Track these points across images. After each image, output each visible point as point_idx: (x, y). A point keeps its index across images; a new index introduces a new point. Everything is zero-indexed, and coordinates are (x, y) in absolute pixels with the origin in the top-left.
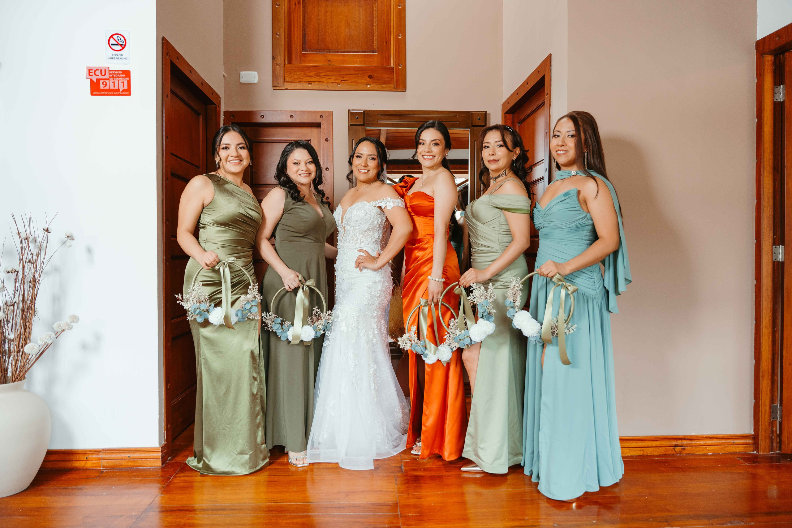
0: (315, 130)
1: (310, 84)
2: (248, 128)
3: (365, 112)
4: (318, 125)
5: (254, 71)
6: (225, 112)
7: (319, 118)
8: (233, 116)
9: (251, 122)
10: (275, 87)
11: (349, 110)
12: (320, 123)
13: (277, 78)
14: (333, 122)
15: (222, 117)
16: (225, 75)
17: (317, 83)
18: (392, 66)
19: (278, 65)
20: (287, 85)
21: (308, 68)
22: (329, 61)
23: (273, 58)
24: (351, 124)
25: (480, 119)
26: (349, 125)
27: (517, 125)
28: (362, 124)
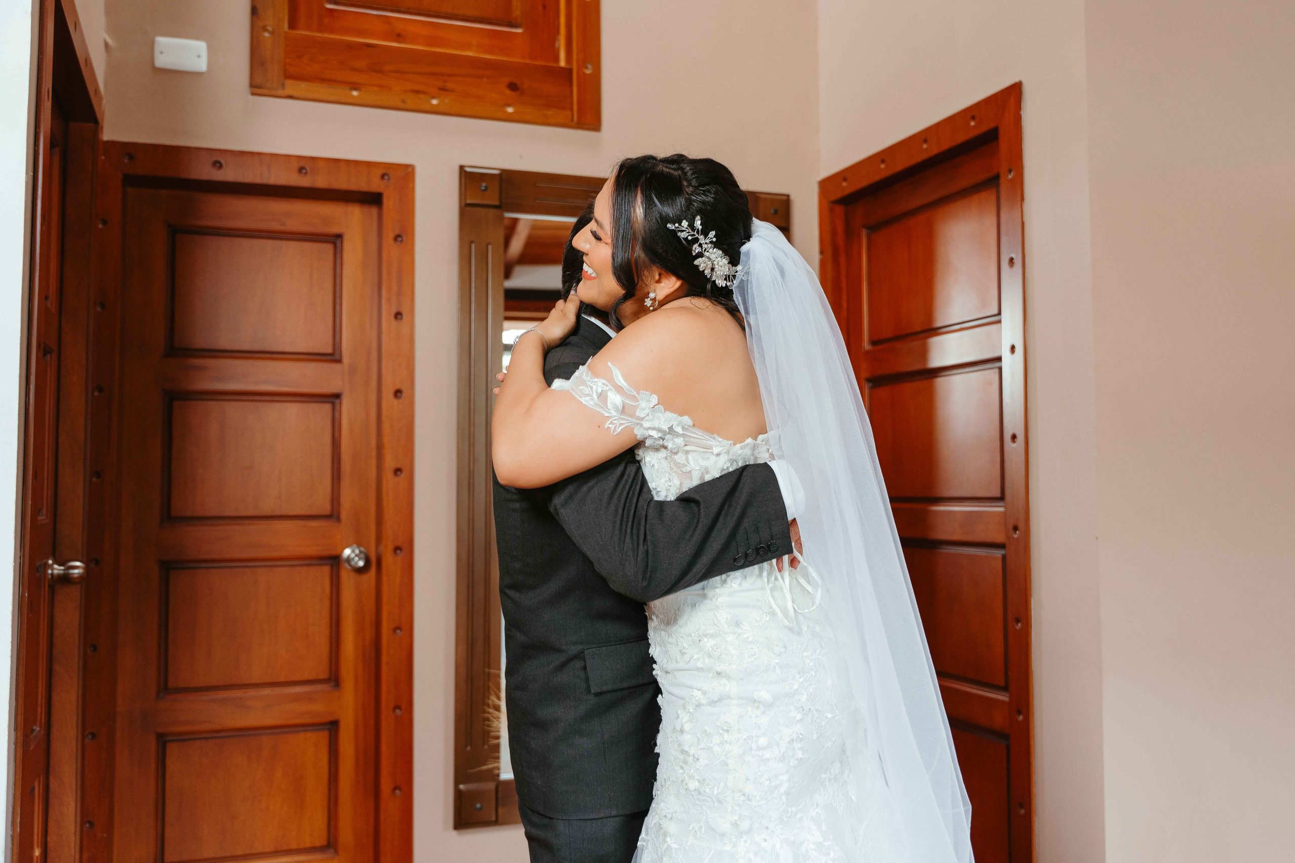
0: (356, 211)
1: (355, 89)
3: (504, 176)
4: (373, 199)
5: (197, 38)
6: (106, 145)
7: (376, 181)
8: (131, 157)
9: (183, 176)
10: (257, 87)
11: (462, 168)
12: (381, 195)
13: (263, 64)
14: (414, 192)
16: (110, 41)
17: (376, 89)
18: (562, 63)
19: (267, 31)
20: (292, 86)
21: (351, 46)
22: (399, 35)
23: (254, 11)
24: (469, 201)
25: (776, 212)
26: (463, 204)
27: (864, 232)
28: (497, 203)
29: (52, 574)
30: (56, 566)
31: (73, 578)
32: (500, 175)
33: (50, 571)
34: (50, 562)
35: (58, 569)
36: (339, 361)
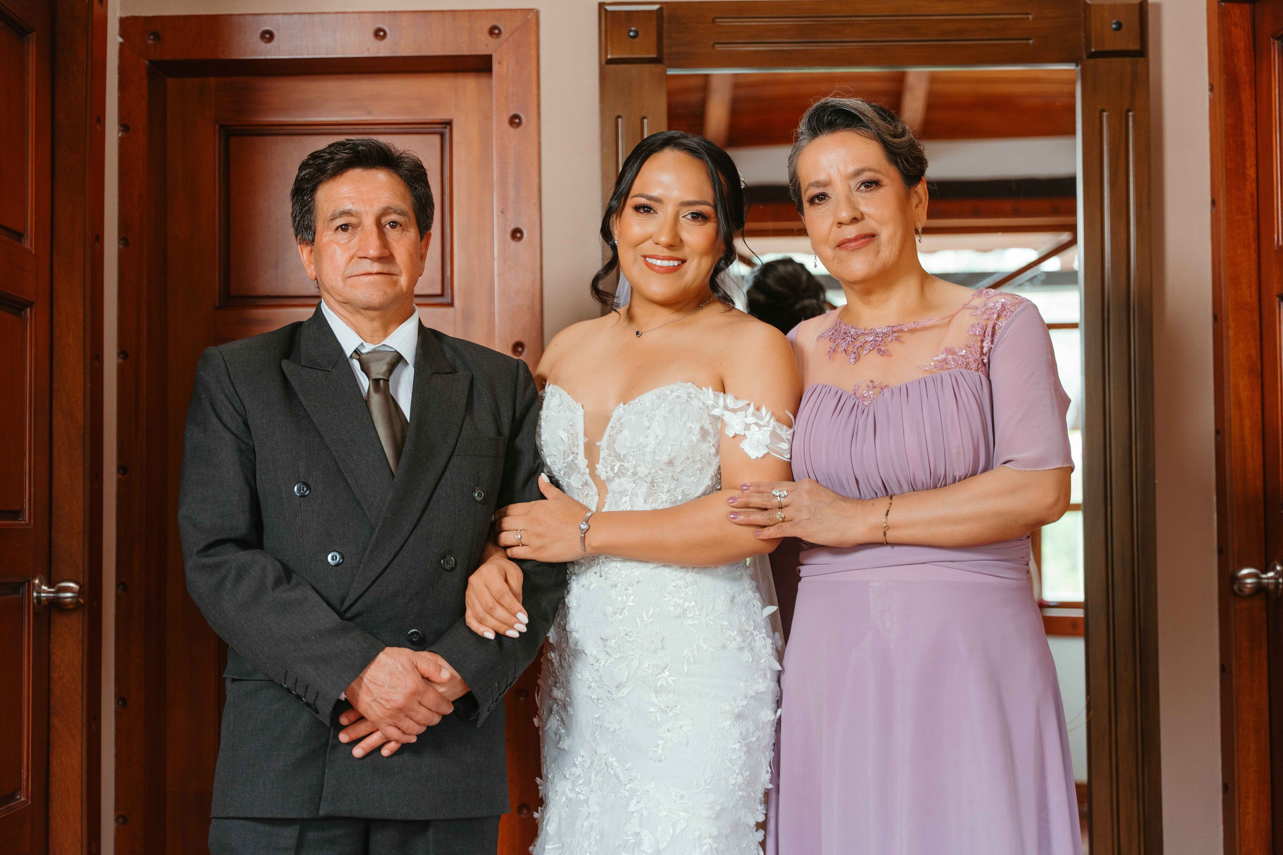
0: (469, 84)
2: (213, 81)
3: (665, 12)
4: (481, 65)
6: (125, 23)
7: (484, 37)
8: (157, 36)
9: (222, 57)
11: (601, 5)
12: (489, 58)
14: (538, 49)
15: (114, 39)
24: (609, 57)
25: (1119, 26)
26: (603, 62)
27: (1276, 46)
28: (654, 55)
29: (39, 598)
30: (44, 587)
31: (66, 604)
32: (661, 9)
33: (35, 594)
34: (37, 581)
35: (46, 592)
36: (451, 305)
